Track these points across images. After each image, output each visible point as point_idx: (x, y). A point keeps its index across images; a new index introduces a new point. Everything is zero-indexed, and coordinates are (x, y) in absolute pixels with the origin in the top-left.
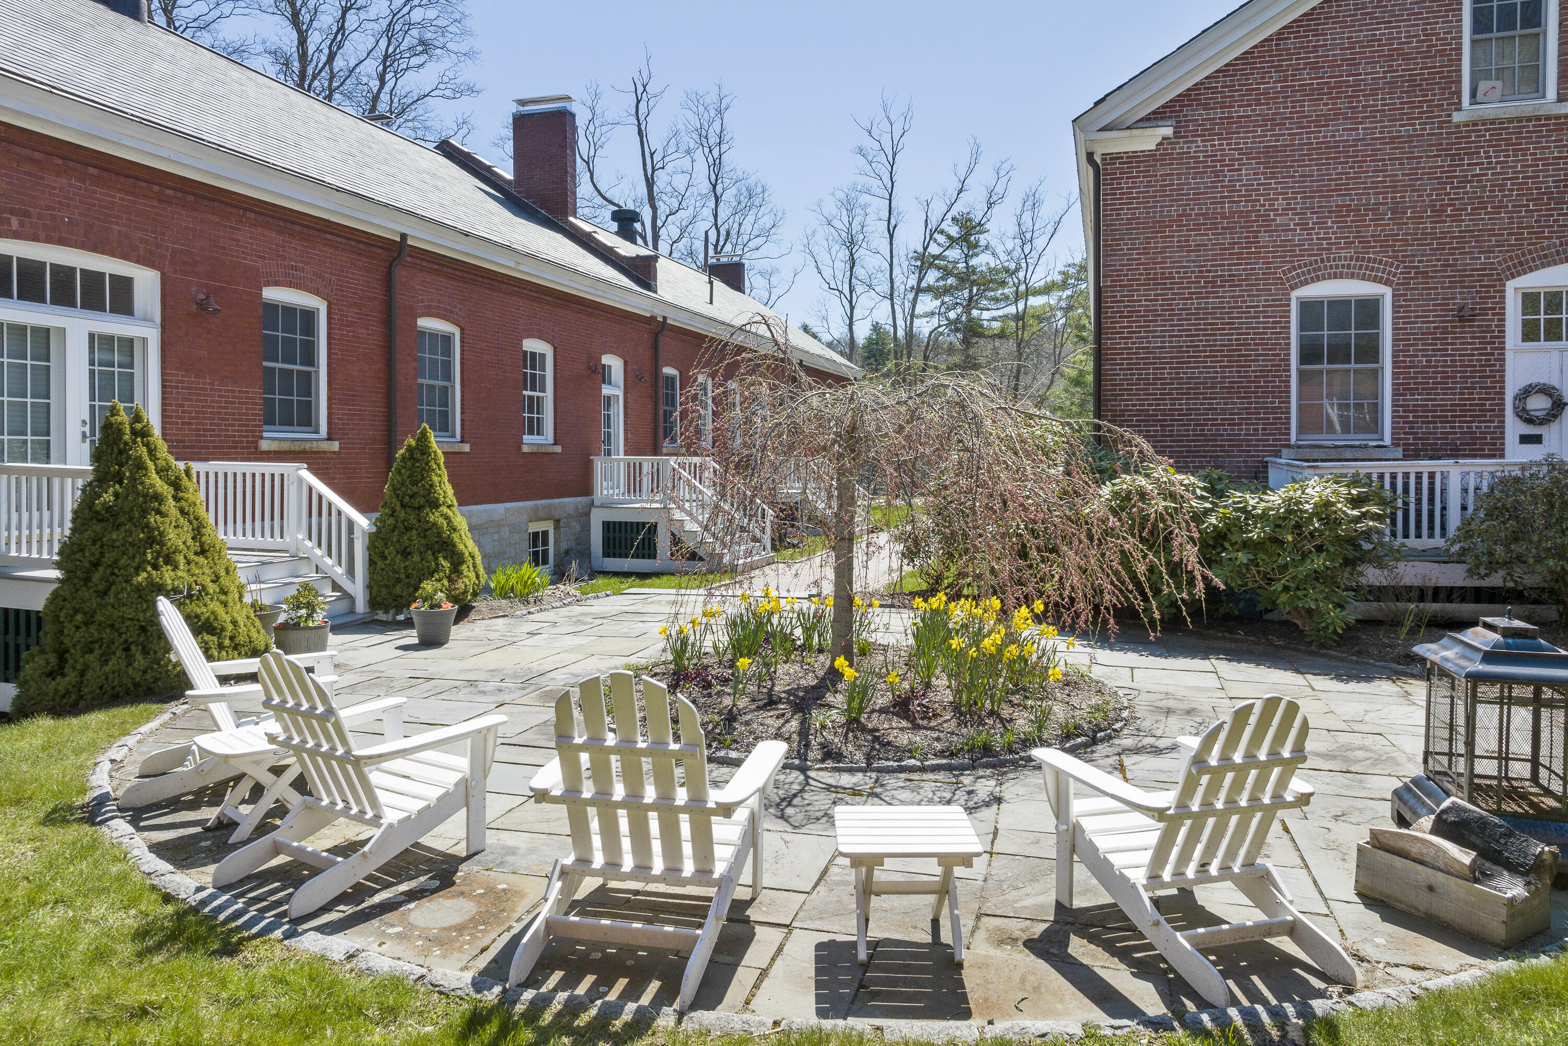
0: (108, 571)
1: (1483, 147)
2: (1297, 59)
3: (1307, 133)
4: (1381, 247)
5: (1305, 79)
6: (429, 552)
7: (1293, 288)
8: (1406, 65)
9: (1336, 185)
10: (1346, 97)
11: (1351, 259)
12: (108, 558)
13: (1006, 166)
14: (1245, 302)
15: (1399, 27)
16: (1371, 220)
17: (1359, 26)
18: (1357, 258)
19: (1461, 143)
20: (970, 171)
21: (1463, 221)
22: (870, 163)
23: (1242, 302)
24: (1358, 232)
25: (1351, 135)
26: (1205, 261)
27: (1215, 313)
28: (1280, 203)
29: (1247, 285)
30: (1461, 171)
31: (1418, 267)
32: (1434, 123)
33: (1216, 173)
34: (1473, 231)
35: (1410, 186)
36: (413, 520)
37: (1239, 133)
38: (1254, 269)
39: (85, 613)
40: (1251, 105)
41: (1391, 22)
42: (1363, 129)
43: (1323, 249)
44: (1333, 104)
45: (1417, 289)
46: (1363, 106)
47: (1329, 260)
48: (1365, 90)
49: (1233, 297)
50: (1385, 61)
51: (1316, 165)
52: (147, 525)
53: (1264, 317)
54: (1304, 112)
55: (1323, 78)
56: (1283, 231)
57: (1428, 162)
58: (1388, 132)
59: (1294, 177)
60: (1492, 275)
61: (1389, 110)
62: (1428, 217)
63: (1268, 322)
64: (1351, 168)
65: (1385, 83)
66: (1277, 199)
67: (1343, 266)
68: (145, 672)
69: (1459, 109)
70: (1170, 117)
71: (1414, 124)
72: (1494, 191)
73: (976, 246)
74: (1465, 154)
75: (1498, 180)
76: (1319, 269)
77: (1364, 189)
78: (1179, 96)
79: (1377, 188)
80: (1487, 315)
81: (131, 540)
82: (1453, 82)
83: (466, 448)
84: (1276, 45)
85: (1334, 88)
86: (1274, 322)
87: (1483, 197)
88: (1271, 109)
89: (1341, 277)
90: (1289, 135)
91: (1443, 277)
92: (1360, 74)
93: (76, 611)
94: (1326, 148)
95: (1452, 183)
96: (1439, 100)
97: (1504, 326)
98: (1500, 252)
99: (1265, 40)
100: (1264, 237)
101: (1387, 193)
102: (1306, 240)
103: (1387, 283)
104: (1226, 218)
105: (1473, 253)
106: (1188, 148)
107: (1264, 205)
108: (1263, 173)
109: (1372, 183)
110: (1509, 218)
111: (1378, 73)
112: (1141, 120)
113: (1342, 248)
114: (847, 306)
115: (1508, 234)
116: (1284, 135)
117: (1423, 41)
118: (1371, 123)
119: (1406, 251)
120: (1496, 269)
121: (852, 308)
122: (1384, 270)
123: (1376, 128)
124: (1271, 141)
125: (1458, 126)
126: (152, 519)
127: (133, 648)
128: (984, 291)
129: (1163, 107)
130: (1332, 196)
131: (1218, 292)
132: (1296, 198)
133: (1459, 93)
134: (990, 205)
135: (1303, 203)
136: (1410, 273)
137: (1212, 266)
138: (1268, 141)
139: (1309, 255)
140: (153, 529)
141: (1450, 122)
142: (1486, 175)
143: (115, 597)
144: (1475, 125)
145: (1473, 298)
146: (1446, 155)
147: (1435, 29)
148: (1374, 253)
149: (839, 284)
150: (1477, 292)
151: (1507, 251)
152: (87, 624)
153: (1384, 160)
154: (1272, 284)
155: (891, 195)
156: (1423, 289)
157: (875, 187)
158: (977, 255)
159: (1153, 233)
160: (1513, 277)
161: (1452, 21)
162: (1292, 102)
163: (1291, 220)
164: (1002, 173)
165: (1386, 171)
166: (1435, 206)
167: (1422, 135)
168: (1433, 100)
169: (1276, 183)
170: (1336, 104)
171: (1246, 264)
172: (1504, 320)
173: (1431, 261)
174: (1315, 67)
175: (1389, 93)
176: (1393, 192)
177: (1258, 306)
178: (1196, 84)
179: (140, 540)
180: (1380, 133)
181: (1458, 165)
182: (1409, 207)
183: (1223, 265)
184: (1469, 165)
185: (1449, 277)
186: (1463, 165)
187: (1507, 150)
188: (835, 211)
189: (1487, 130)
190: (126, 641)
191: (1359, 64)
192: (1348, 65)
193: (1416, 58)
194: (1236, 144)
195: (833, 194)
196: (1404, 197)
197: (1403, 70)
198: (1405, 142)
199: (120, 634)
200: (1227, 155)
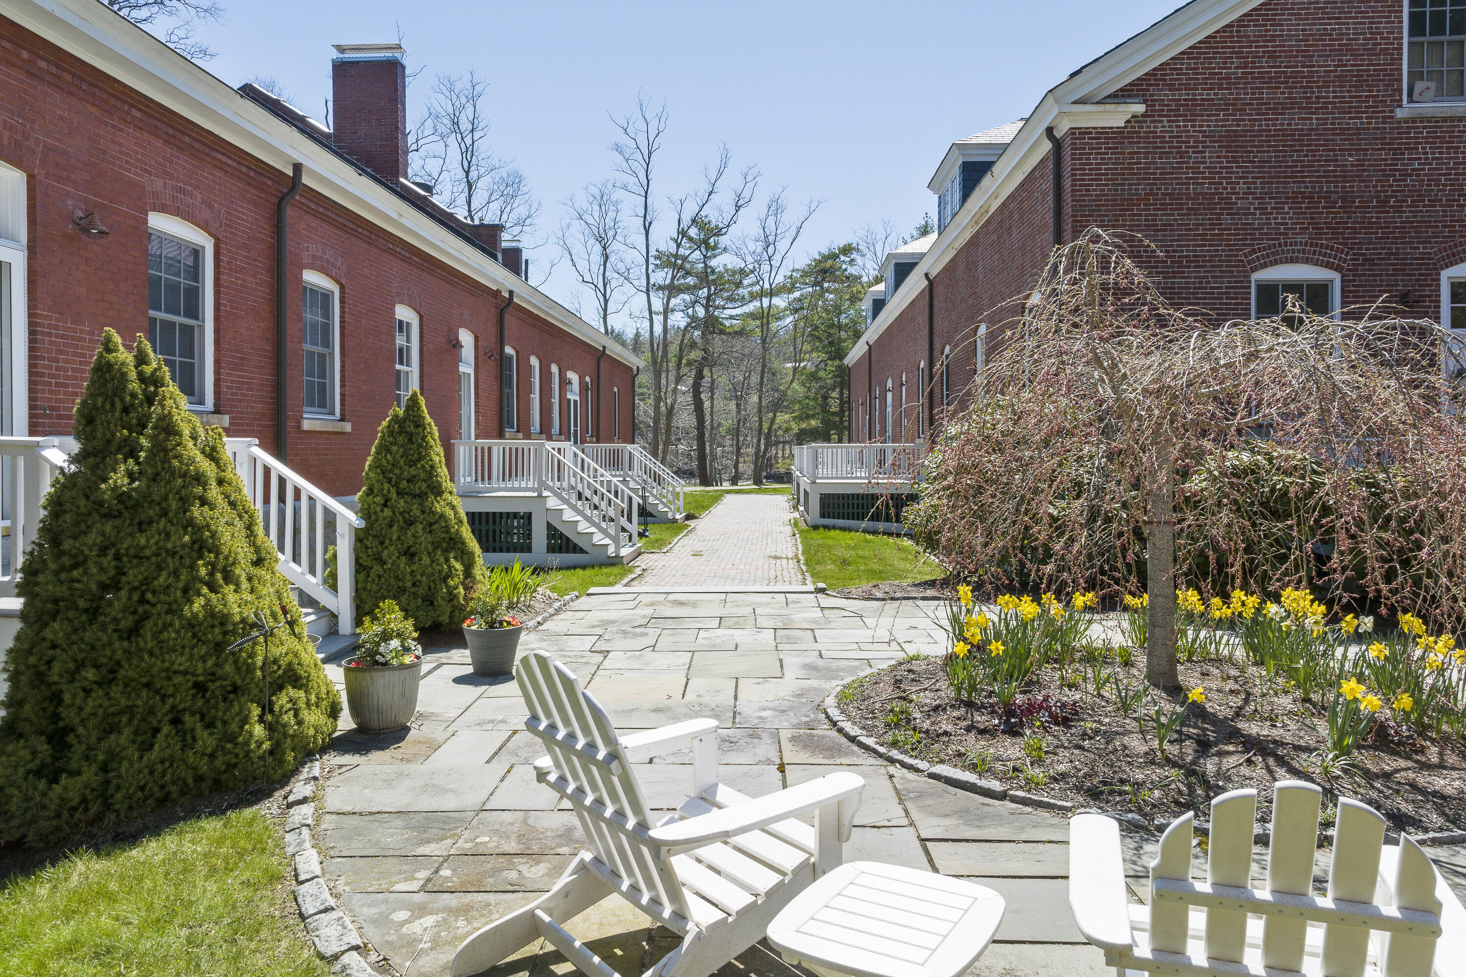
0: (136, 597)
1: (1421, 143)
2: (1256, 47)
3: (1266, 120)
4: (1332, 233)
5: (1263, 67)
6: (439, 552)
7: (1253, 270)
8: (1354, 60)
9: (1292, 172)
10: (1301, 87)
11: (1306, 245)
12: (134, 575)
13: (754, 172)
14: (1209, 282)
15: (1348, 24)
16: (1324, 208)
17: (1313, 19)
18: (1312, 244)
19: (1402, 138)
20: (720, 174)
21: (1404, 212)
22: (627, 160)
23: (1207, 283)
24: (1312, 218)
25: (1305, 124)
26: (1170, 241)
27: (1181, 293)
28: (1241, 187)
29: (1211, 266)
30: (1402, 165)
31: (1365, 254)
32: (1378, 118)
33: (1182, 154)
34: (1412, 222)
35: (1358, 176)
36: (416, 511)
37: (1202, 115)
38: (1217, 251)
39: (97, 667)
40: (1213, 89)
41: (1340, 18)
42: (1317, 119)
43: (1282, 234)
44: (1289, 93)
45: (1363, 275)
46: (1317, 97)
47: (1286, 244)
48: (1318, 82)
49: (1198, 277)
50: (1335, 56)
51: (1274, 152)
52: (191, 523)
53: (1227, 298)
54: (1262, 99)
55: (1280, 67)
56: (1245, 214)
57: (1373, 155)
58: (1339, 124)
59: (1254, 162)
60: (1429, 264)
61: (1340, 102)
62: (1374, 207)
63: (1230, 304)
64: (1305, 156)
65: (1335, 76)
66: (1238, 183)
67: (1299, 251)
68: (212, 756)
69: (1400, 106)
70: (1137, 96)
71: (1362, 118)
72: (1431, 185)
73: (715, 248)
74: (1406, 149)
75: (1434, 175)
76: (1277, 253)
77: (1317, 177)
78: (1146, 74)
79: (1330, 176)
80: (1425, 301)
81: (169, 545)
82: (1396, 80)
83: (348, 427)
84: (1237, 31)
85: (1290, 77)
86: (1235, 304)
87: (1421, 190)
88: (1232, 94)
89: (1297, 262)
90: (1249, 120)
91: (1387, 264)
92: (1314, 66)
93: (80, 665)
94: (1283, 135)
95: (1395, 175)
96: (1383, 96)
97: (1439, 312)
98: (1436, 242)
99: (1227, 26)
100: (1226, 219)
101: (1338, 182)
102: (1266, 224)
103: (1338, 269)
104: (1191, 199)
105: (1412, 243)
106: (1155, 127)
107: (1226, 188)
108: (1225, 157)
109: (1325, 171)
110: (1443, 211)
111: (1330, 66)
112: (1109, 96)
113: (1298, 234)
114: (602, 300)
115: (1443, 227)
116: (1244, 120)
117: (1370, 39)
118: (1323, 113)
119: (1354, 238)
120: (1432, 259)
121: (606, 301)
122: (1336, 256)
123: (1328, 119)
124: (1232, 125)
125: (1399, 122)
126: (196, 511)
127: (187, 718)
128: (721, 290)
129: (1130, 84)
130: (1289, 183)
131: (1184, 272)
132: (1256, 183)
133: (1400, 90)
134: (738, 208)
135: (1262, 188)
136: (1358, 260)
137: (1178, 246)
138: (1229, 126)
139: (1267, 239)
140: (200, 529)
141: (1392, 117)
142: (1424, 169)
143: (154, 638)
144: (1414, 122)
145: (1413, 285)
146: (1390, 149)
147: (1379, 28)
148: (1326, 239)
149: (595, 276)
150: (1417, 280)
151: (1442, 242)
152: (106, 683)
153: (1335, 150)
154: (1234, 266)
155: (646, 193)
156: (1370, 275)
157: (631, 184)
158: (715, 256)
159: (1121, 210)
160: (1447, 267)
161: (1394, 22)
162: (1252, 88)
163: (1251, 204)
164: (749, 178)
165: (1337, 161)
166: (1379, 196)
167: (1369, 129)
168: (1378, 96)
169: (1237, 167)
170: (1292, 93)
171: (1210, 245)
172: (1439, 307)
173: (1376, 249)
174: (1272, 56)
175: (1340, 86)
176: (1343, 182)
177: (1221, 288)
178: (1162, 64)
179: (183, 546)
180: (1332, 124)
181: (1398, 159)
182: (1358, 197)
183: (1189, 246)
184: (1409, 159)
185: (1393, 264)
186: (1404, 159)
187: (1441, 148)
188: (585, 206)
189: (1425, 127)
190: (173, 707)
191: (1313, 56)
192: (1303, 56)
193: (1363, 55)
194: (1200, 126)
195: (586, 189)
196: (1353, 187)
197: (1352, 65)
198: (1354, 134)
199: (164, 698)
200: (1192, 137)
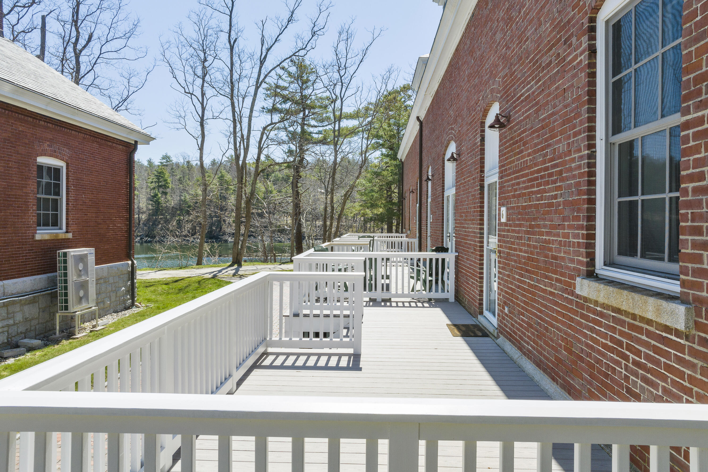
134: (314, 34)
155: (231, 12)
158: (308, 87)
164: (323, 9)
